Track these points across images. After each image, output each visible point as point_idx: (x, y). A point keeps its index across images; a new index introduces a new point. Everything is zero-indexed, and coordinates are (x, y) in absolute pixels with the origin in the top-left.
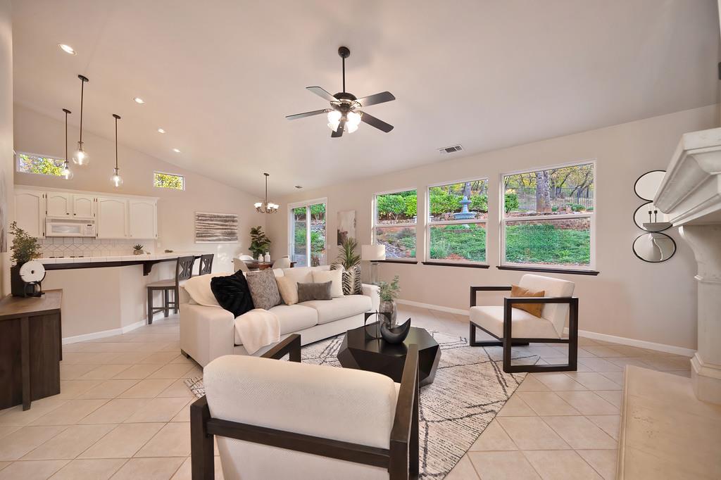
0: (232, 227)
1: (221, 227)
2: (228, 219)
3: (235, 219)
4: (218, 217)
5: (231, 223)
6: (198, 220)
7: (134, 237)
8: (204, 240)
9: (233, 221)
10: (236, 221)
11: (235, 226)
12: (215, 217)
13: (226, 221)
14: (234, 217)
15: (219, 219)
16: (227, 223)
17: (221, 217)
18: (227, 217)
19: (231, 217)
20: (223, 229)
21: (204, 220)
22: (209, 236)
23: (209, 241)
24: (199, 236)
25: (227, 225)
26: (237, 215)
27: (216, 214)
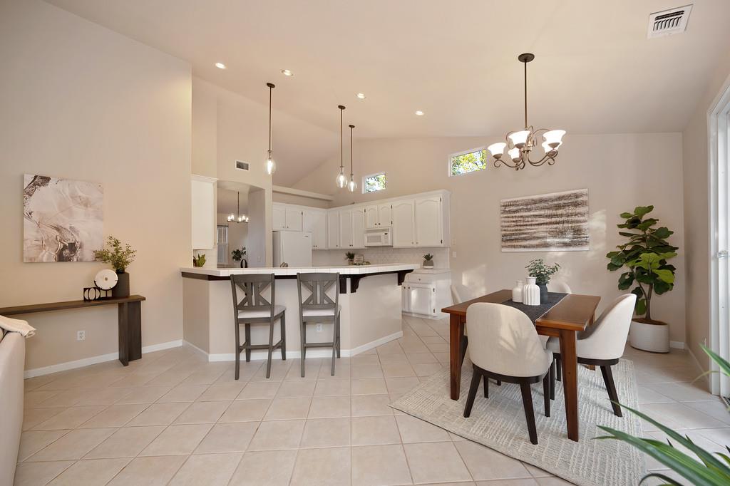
0: (574, 218)
1: (548, 220)
2: (562, 202)
3: (580, 199)
4: (541, 201)
5: (571, 210)
6: (505, 212)
7: (421, 244)
8: (514, 247)
9: (576, 205)
10: (583, 204)
11: (582, 215)
12: (535, 202)
13: (558, 207)
14: (577, 196)
15: (542, 205)
16: (560, 212)
17: (546, 201)
18: (560, 198)
19: (569, 196)
20: (550, 223)
21: (514, 212)
22: (525, 239)
23: (524, 247)
24: (507, 240)
25: (561, 215)
26: (585, 191)
27: (536, 197)
